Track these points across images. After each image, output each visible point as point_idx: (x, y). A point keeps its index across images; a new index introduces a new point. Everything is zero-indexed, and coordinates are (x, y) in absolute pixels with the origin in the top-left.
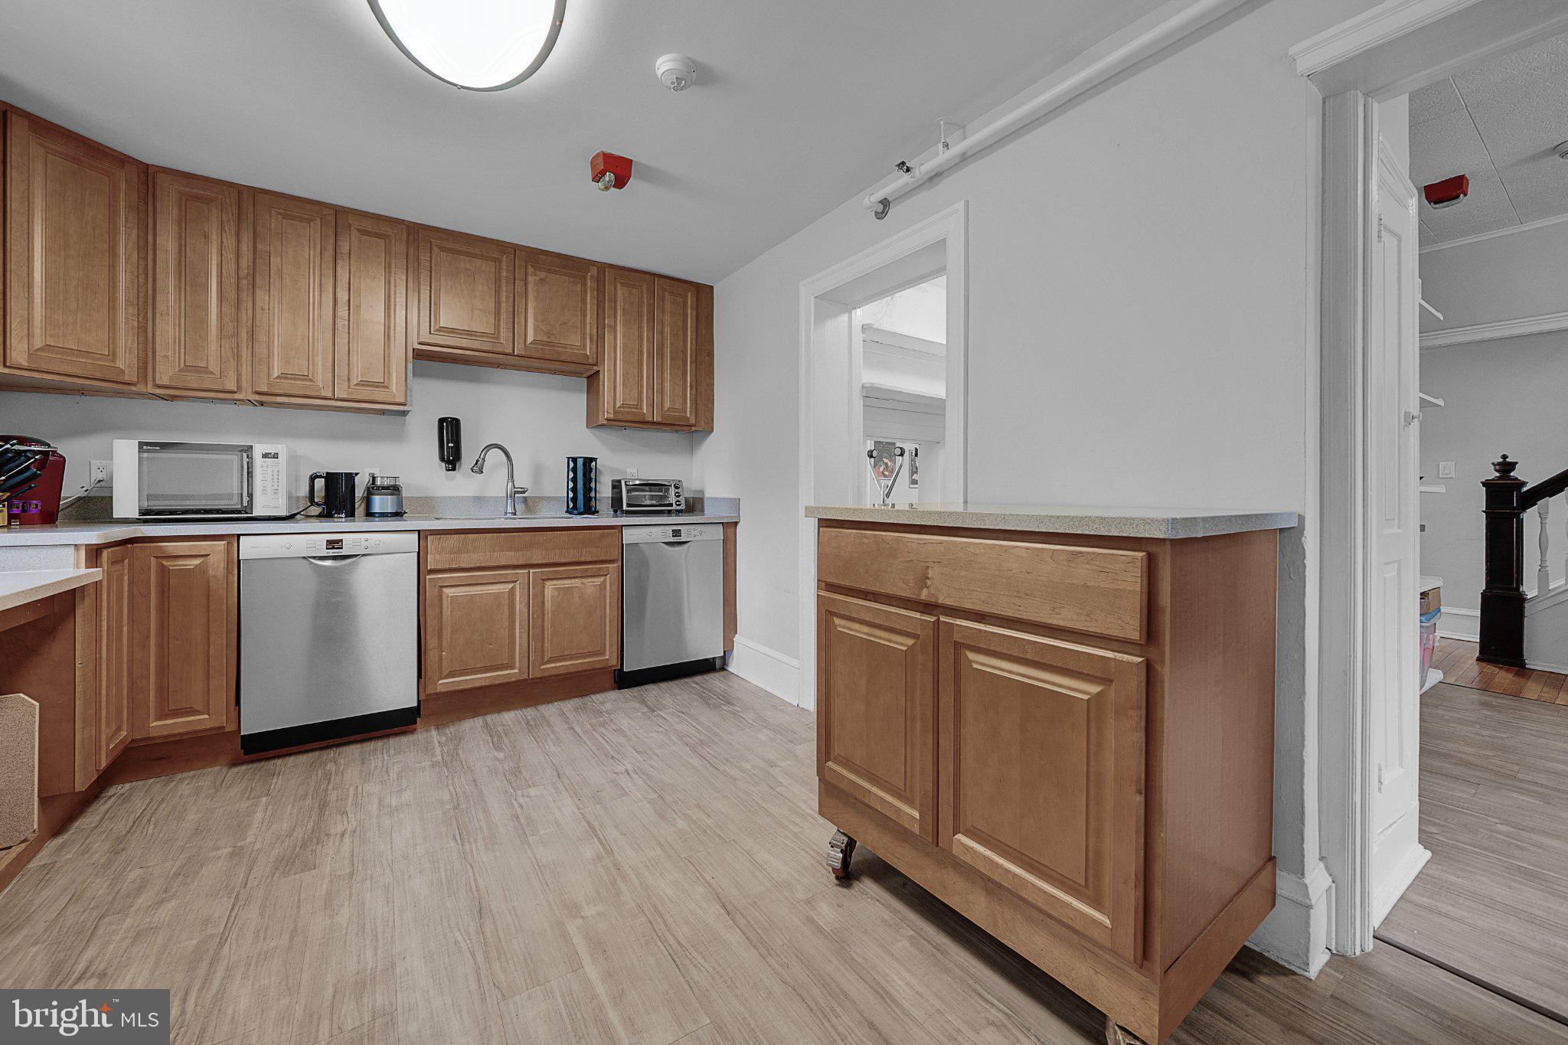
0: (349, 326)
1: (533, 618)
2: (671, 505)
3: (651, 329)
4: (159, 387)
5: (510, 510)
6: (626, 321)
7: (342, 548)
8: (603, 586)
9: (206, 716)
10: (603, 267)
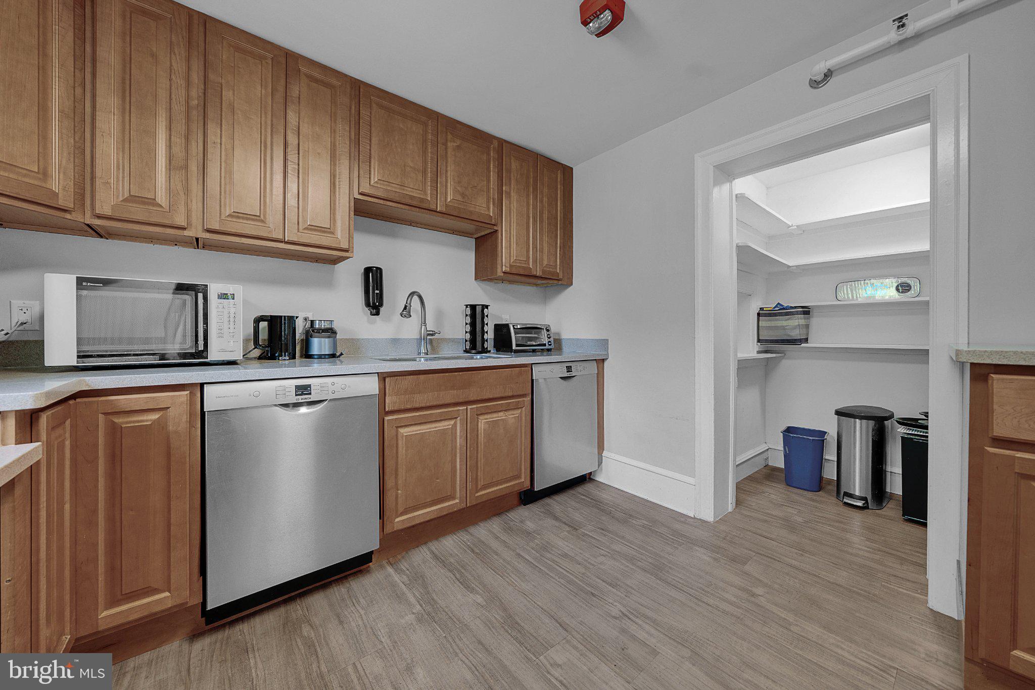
0: (299, 171)
1: (470, 449)
2: (545, 345)
3: (535, 198)
4: (99, 217)
5: (423, 350)
6: (518, 189)
7: (310, 394)
8: (520, 418)
9: (167, 594)
10: (502, 142)
